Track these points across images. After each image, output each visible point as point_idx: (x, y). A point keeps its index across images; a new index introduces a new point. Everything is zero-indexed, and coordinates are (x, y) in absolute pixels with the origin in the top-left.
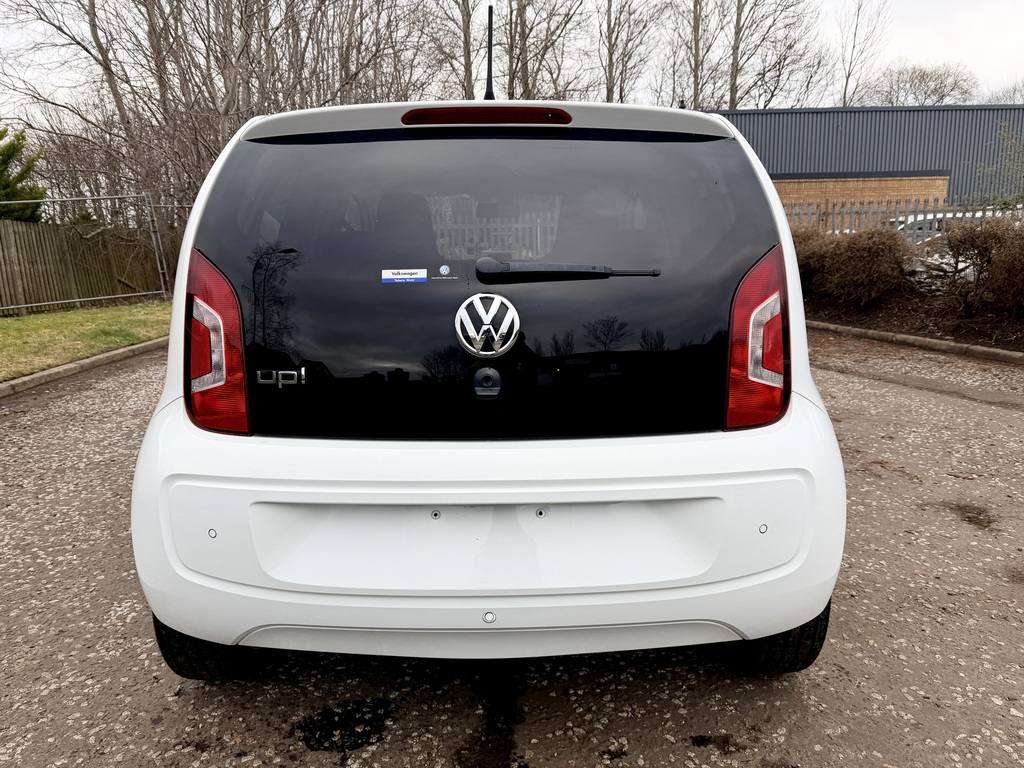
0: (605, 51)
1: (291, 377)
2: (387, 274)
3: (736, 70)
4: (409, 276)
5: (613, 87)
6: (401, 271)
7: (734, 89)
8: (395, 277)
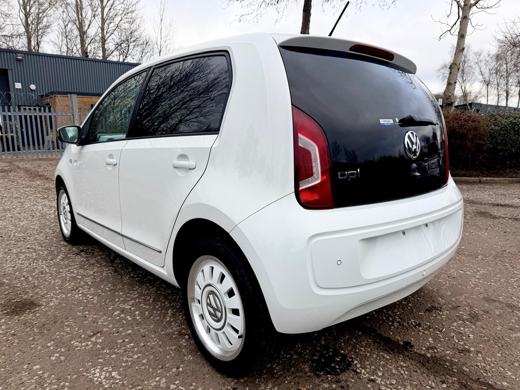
0: (22, 15)
1: (353, 174)
2: (382, 121)
3: (104, 40)
4: (388, 122)
5: (31, 38)
6: (386, 120)
7: (104, 50)
8: (384, 123)
